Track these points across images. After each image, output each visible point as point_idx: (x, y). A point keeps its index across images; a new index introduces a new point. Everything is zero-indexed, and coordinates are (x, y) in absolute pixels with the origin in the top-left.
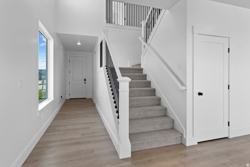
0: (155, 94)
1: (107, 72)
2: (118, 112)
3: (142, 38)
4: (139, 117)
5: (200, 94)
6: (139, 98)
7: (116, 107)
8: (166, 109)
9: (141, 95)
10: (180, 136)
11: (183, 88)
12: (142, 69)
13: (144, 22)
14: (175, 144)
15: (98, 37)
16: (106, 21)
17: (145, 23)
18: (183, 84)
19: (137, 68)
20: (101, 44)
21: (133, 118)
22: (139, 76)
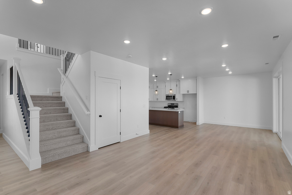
0: (71, 118)
1: (19, 100)
2: (28, 132)
3: (61, 70)
4: (54, 138)
5: (100, 116)
6: (55, 122)
7: (27, 128)
8: (79, 129)
9: (57, 120)
10: (86, 146)
11: (88, 113)
12: (61, 97)
13: (63, 56)
14: (82, 152)
15: (7, 60)
16: (19, 45)
17: (64, 58)
18: (88, 110)
19: (56, 96)
20: (11, 69)
21: (47, 139)
22: (57, 103)
